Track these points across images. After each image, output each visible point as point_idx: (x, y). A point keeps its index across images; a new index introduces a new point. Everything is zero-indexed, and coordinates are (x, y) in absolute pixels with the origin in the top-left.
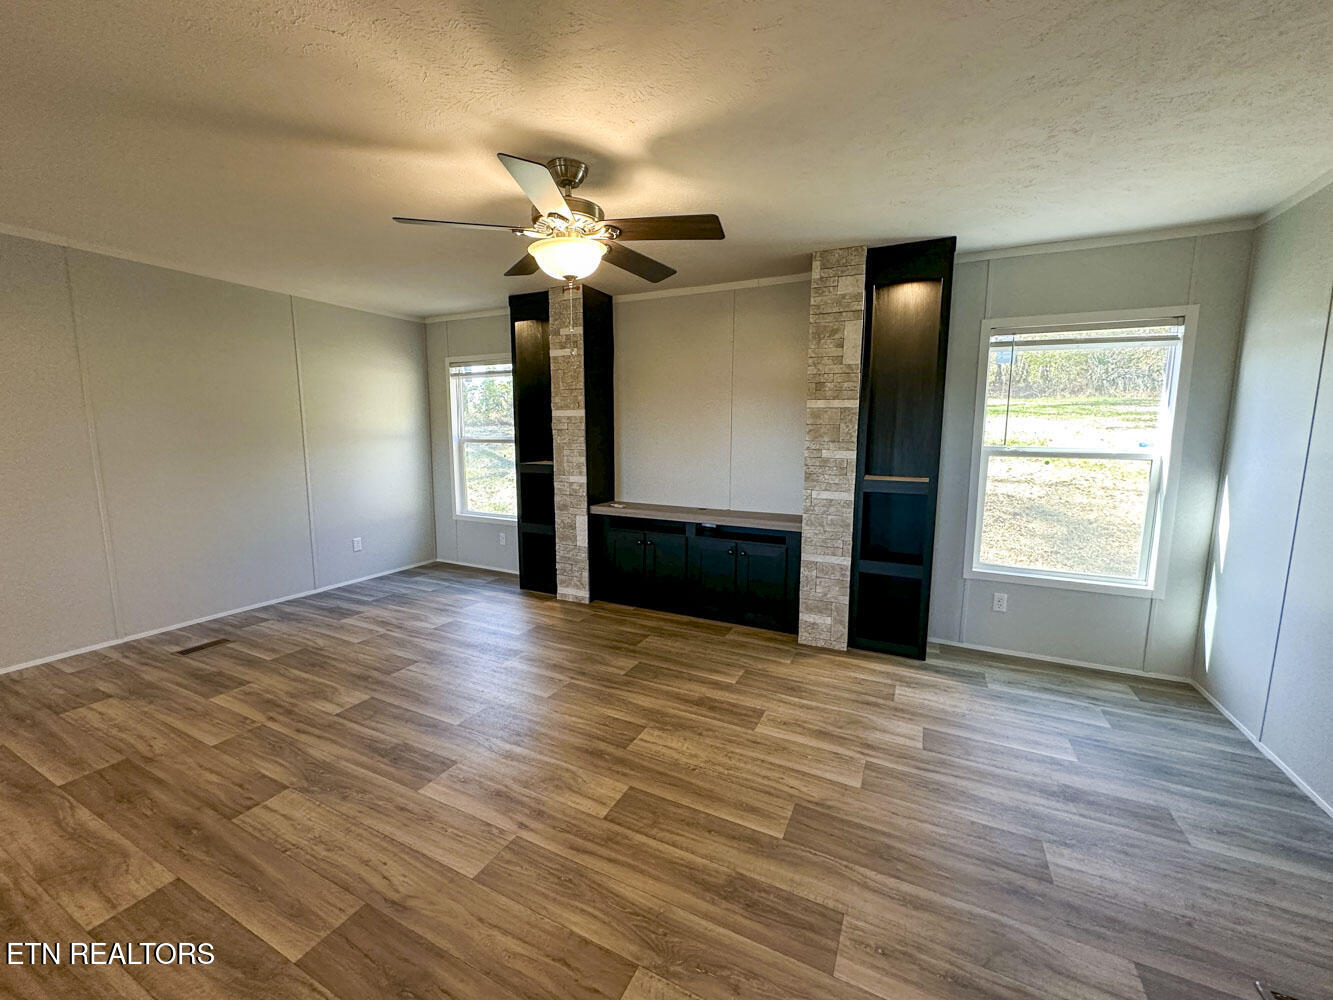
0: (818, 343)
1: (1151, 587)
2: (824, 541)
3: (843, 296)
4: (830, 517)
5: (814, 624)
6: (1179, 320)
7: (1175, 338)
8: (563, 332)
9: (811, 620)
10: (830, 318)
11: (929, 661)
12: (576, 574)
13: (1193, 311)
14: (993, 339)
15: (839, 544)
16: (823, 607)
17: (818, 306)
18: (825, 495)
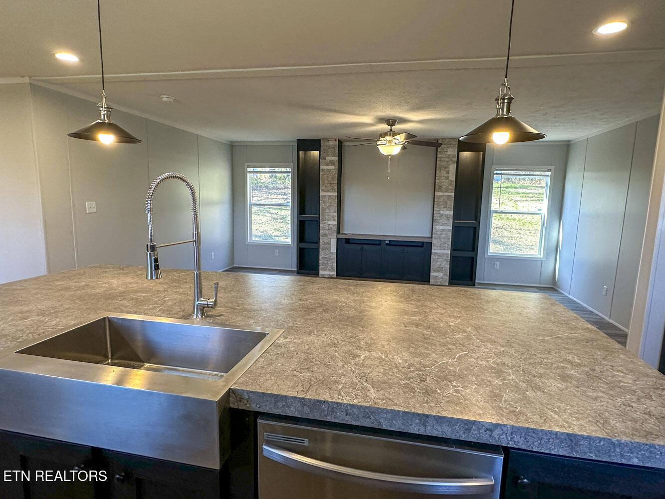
0: (440, 172)
1: (542, 257)
2: (441, 245)
3: (449, 155)
4: (443, 236)
5: (436, 276)
6: (549, 170)
7: (548, 176)
8: (328, 158)
9: (435, 275)
10: (445, 163)
11: (476, 286)
12: (330, 265)
13: (553, 168)
14: (495, 172)
15: (446, 245)
16: (440, 269)
17: (440, 158)
18: (442, 227)
